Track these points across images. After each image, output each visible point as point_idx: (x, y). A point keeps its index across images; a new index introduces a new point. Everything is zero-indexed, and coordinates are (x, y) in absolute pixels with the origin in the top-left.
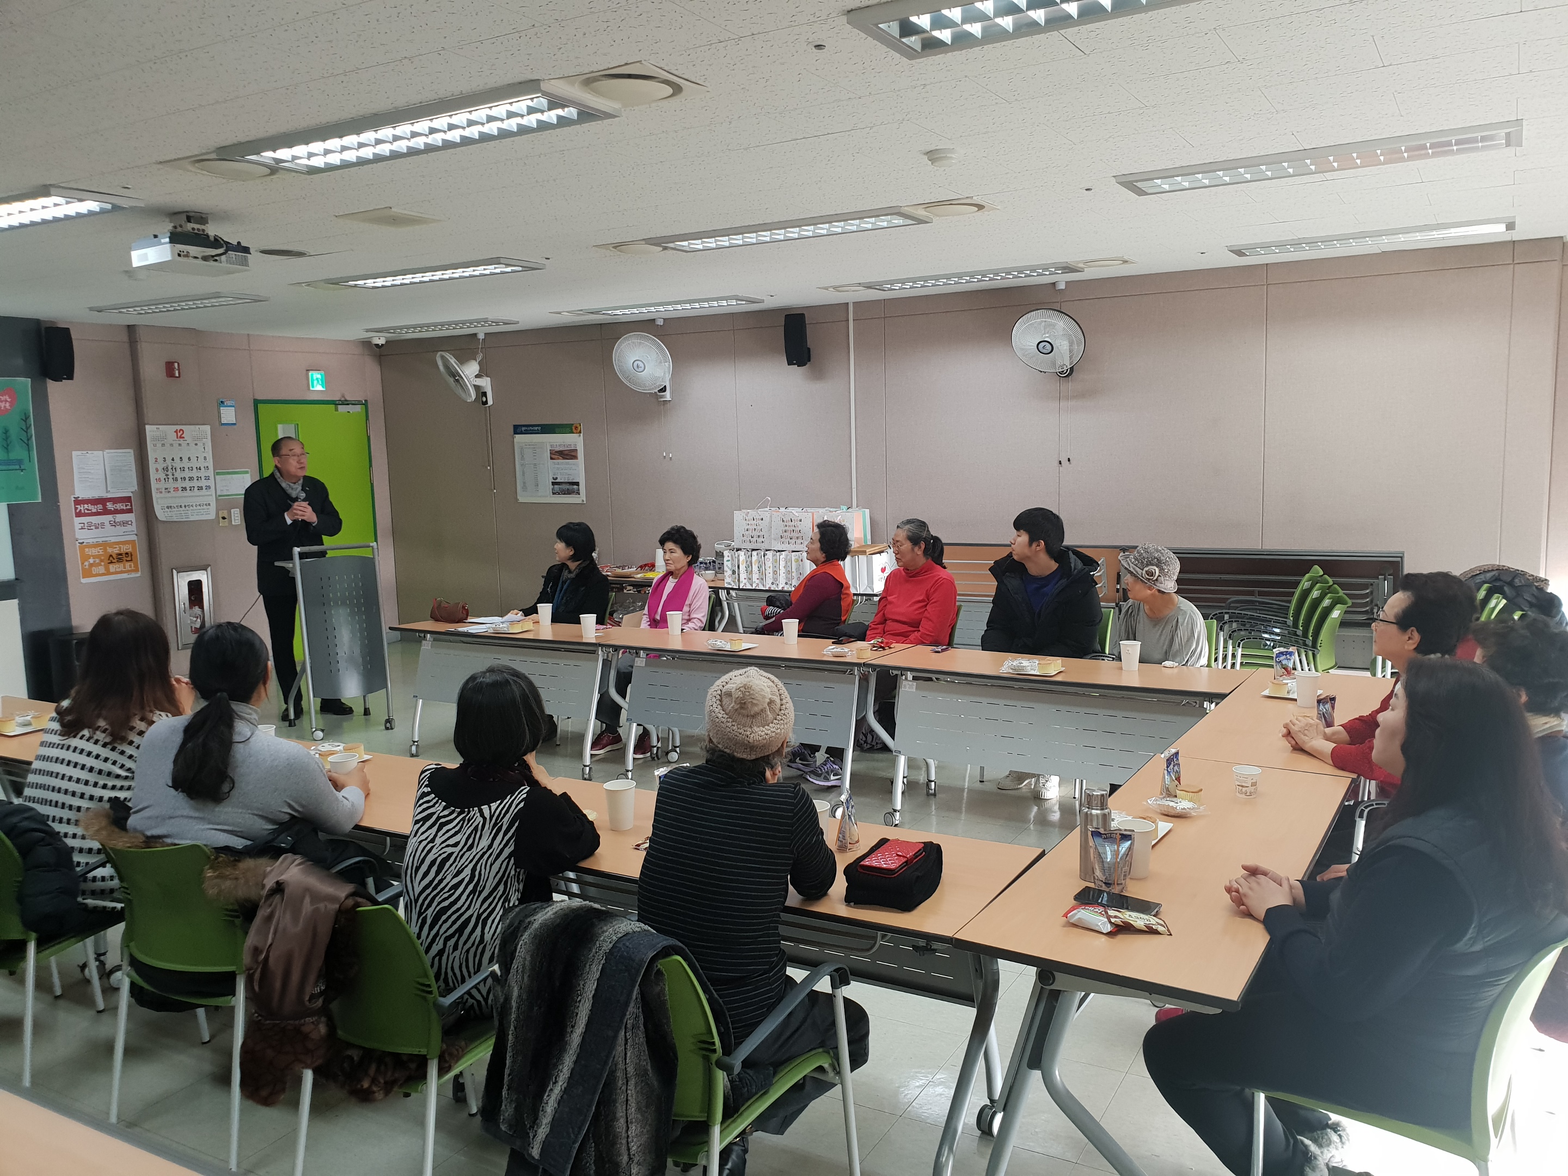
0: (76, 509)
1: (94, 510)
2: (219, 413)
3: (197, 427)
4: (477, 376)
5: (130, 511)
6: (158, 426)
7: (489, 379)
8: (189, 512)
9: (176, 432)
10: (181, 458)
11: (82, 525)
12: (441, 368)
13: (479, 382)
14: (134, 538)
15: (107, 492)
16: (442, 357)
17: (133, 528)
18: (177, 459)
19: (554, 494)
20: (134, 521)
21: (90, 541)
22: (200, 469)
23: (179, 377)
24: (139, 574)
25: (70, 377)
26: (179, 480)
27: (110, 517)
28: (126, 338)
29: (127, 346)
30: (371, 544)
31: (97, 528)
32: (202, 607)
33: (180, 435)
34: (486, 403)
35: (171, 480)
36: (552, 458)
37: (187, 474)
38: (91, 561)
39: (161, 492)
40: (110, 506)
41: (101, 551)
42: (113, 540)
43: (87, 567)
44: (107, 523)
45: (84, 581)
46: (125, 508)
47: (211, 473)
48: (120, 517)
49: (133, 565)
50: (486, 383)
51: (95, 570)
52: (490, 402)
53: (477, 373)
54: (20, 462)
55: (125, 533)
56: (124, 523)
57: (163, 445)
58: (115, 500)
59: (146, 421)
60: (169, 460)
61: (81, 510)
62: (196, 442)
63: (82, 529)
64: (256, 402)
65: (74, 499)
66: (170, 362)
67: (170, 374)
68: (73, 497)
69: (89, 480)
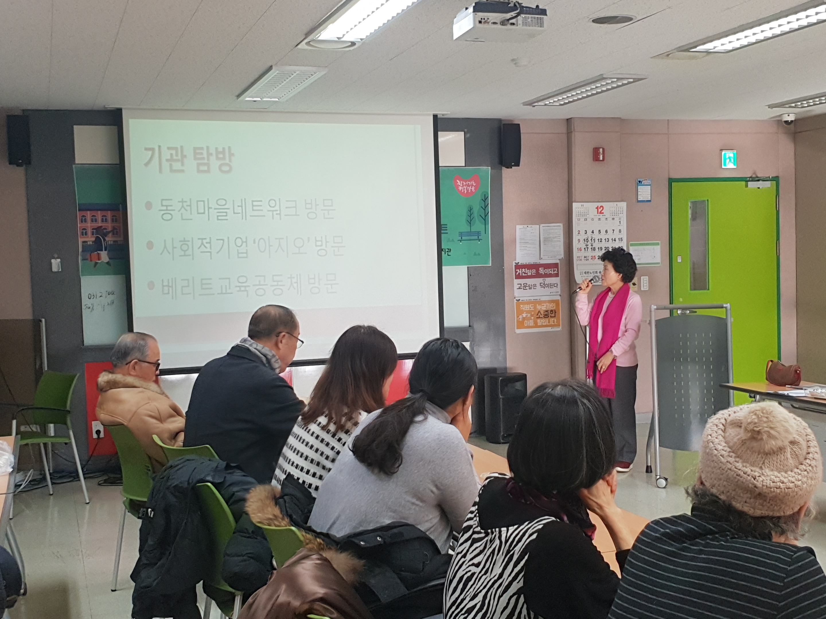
0: (516, 272)
1: (529, 274)
2: (637, 191)
3: (615, 203)
5: (557, 275)
6: (582, 204)
9: (597, 208)
10: (599, 231)
11: (520, 285)
14: (559, 298)
15: (540, 258)
17: (559, 289)
18: (596, 232)
20: (559, 284)
21: (525, 299)
22: (615, 241)
23: (603, 160)
24: (559, 329)
25: (517, 164)
26: (597, 249)
27: (541, 280)
28: (564, 129)
29: (565, 137)
30: (725, 305)
31: (530, 288)
33: (600, 211)
35: (590, 249)
37: (603, 245)
38: (524, 315)
39: (581, 260)
40: (541, 271)
41: (532, 307)
42: (543, 299)
43: (521, 320)
44: (538, 285)
45: (518, 331)
46: (552, 273)
48: (548, 280)
49: (555, 321)
51: (527, 323)
54: (478, 234)
55: (551, 294)
56: (551, 286)
57: (586, 220)
58: (546, 266)
59: (573, 200)
60: (589, 233)
61: (519, 273)
62: (613, 217)
63: (519, 288)
64: (671, 181)
65: (514, 264)
66: (596, 148)
67: (596, 158)
68: (514, 262)
69: (528, 249)
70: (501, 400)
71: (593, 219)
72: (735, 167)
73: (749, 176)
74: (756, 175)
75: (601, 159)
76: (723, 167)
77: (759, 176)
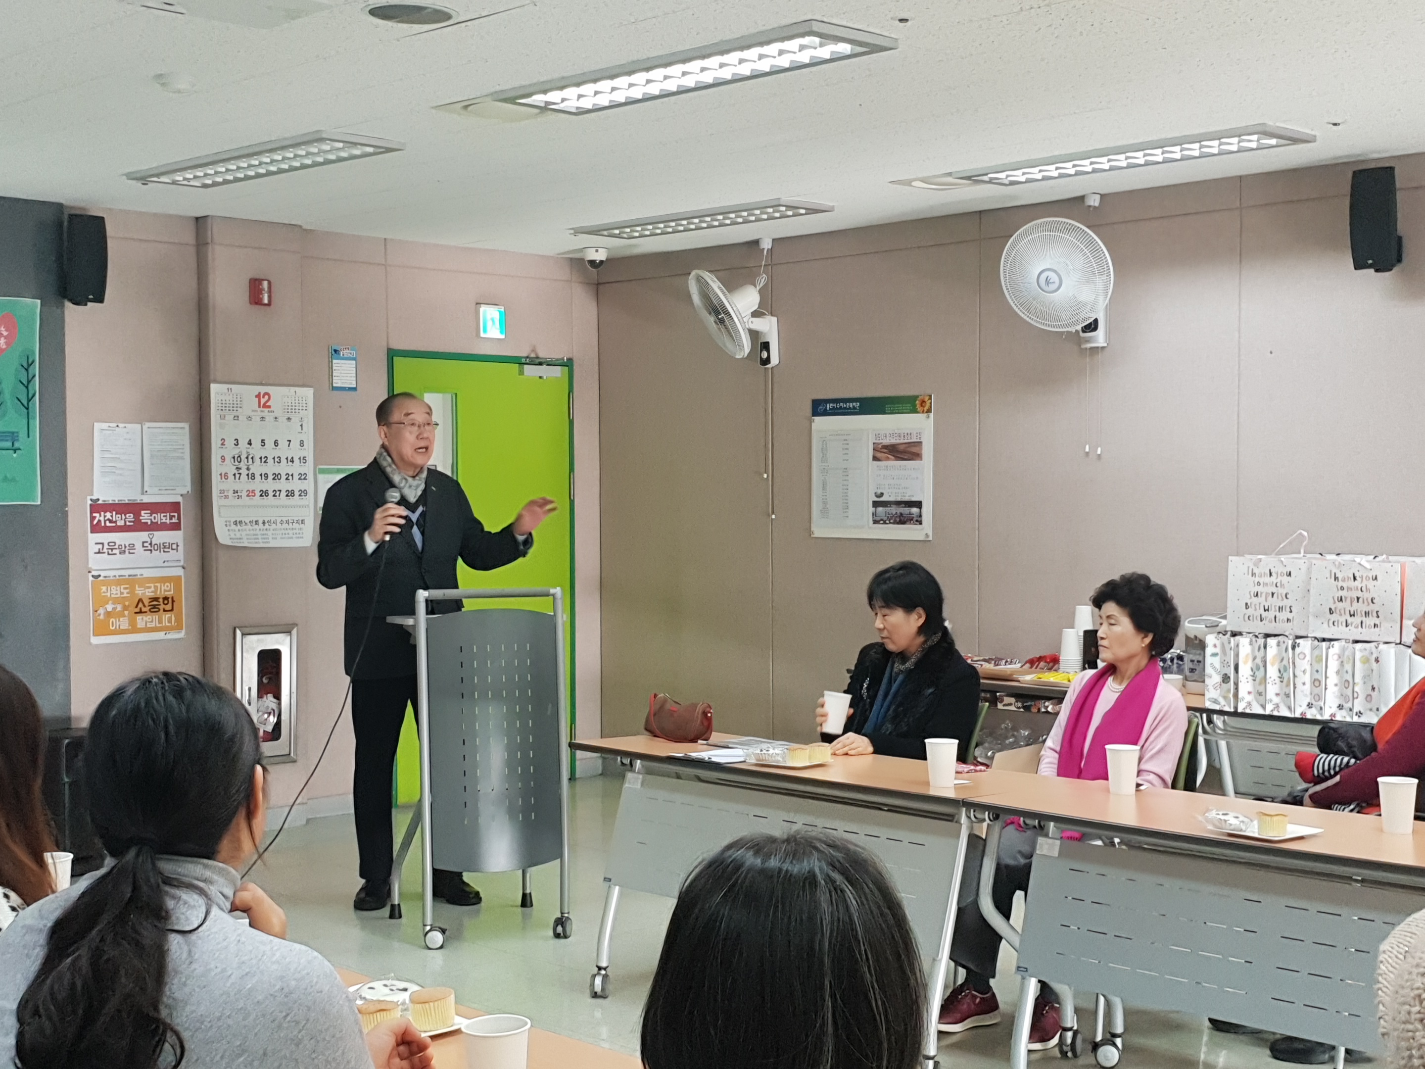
0: (93, 518)
1: (121, 523)
2: (331, 369)
3: (293, 389)
4: (755, 314)
5: (176, 527)
6: (229, 386)
7: (774, 319)
8: (270, 533)
9: (258, 396)
10: (263, 441)
11: (100, 546)
12: (696, 299)
13: (758, 324)
14: (180, 572)
15: (144, 492)
16: (699, 280)
17: (180, 555)
18: (256, 443)
19: (875, 522)
20: (182, 544)
21: (111, 573)
22: (292, 462)
23: (269, 304)
24: (181, 635)
25: (100, 299)
26: (258, 477)
27: (144, 536)
28: (189, 237)
29: (192, 250)
31: (122, 553)
32: (278, 697)
33: (263, 400)
34: (767, 361)
35: (244, 477)
36: (875, 458)
37: (271, 468)
38: (109, 608)
39: (226, 497)
40: (145, 517)
41: (125, 591)
42: (147, 573)
43: (102, 617)
44: (138, 546)
45: (95, 640)
46: (168, 521)
47: (309, 468)
48: (160, 537)
49: (173, 619)
50: (769, 327)
51: (114, 624)
52: (775, 360)
53: (755, 307)
54: (13, 437)
55: (166, 565)
56: (165, 547)
57: (236, 418)
58: (155, 508)
59: (212, 377)
60: (243, 443)
61: (99, 521)
62: (289, 415)
63: (99, 552)
64: (392, 354)
65: (89, 502)
66: (256, 280)
67: (255, 299)
68: (89, 498)
69: (117, 472)
70: (67, 786)
71: (249, 418)
72: (503, 337)
73: (525, 355)
74: (536, 354)
75: (266, 301)
76: (482, 335)
77: (541, 355)
